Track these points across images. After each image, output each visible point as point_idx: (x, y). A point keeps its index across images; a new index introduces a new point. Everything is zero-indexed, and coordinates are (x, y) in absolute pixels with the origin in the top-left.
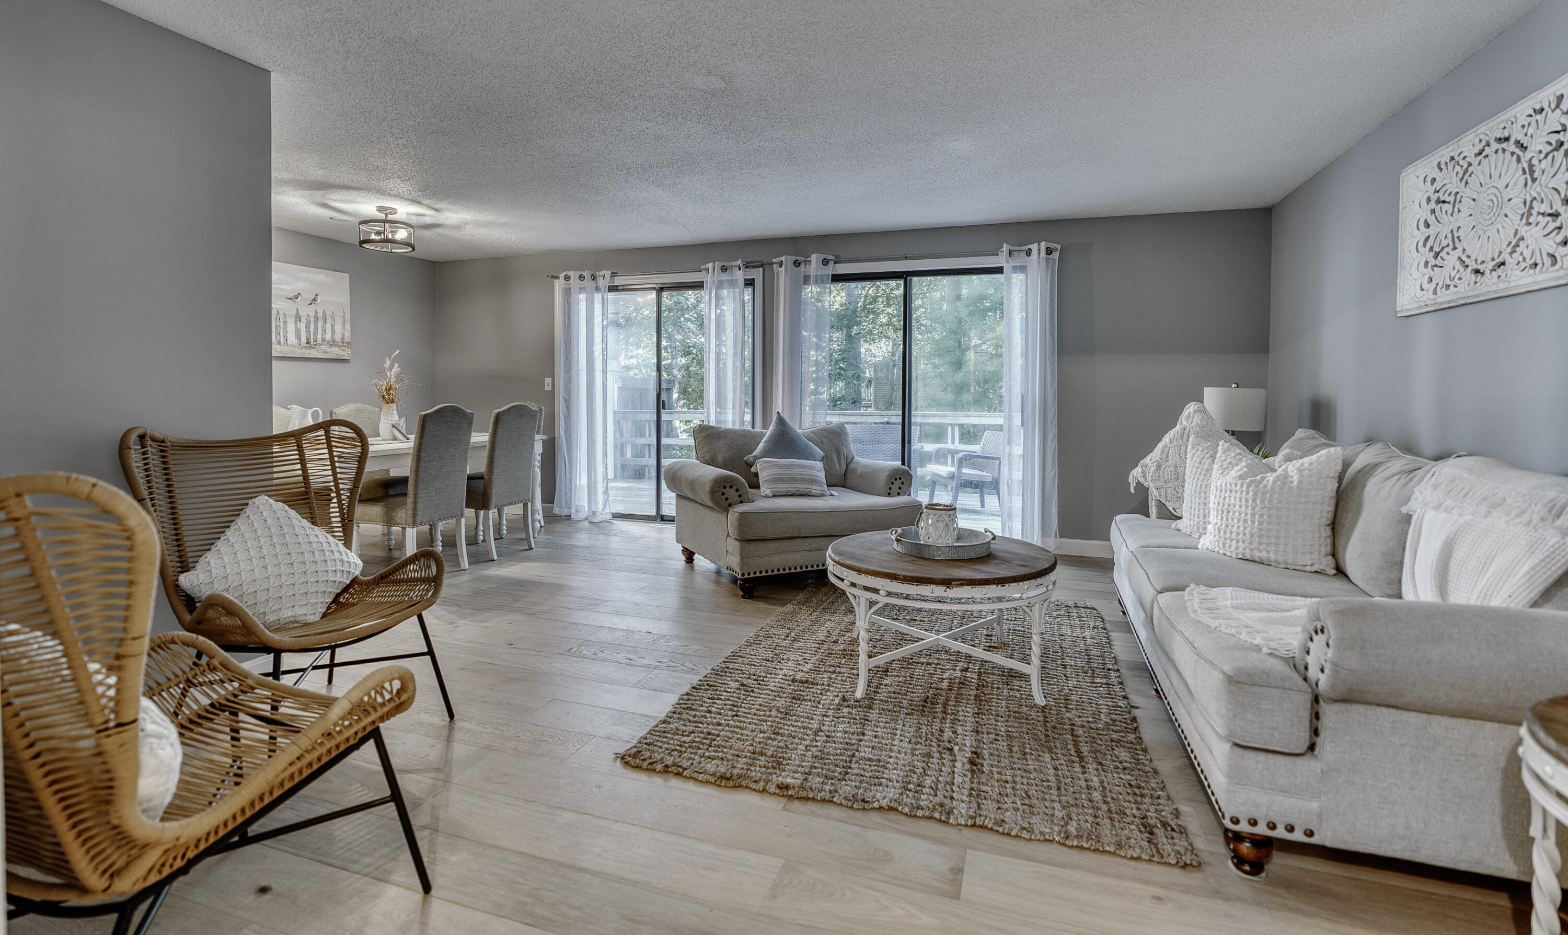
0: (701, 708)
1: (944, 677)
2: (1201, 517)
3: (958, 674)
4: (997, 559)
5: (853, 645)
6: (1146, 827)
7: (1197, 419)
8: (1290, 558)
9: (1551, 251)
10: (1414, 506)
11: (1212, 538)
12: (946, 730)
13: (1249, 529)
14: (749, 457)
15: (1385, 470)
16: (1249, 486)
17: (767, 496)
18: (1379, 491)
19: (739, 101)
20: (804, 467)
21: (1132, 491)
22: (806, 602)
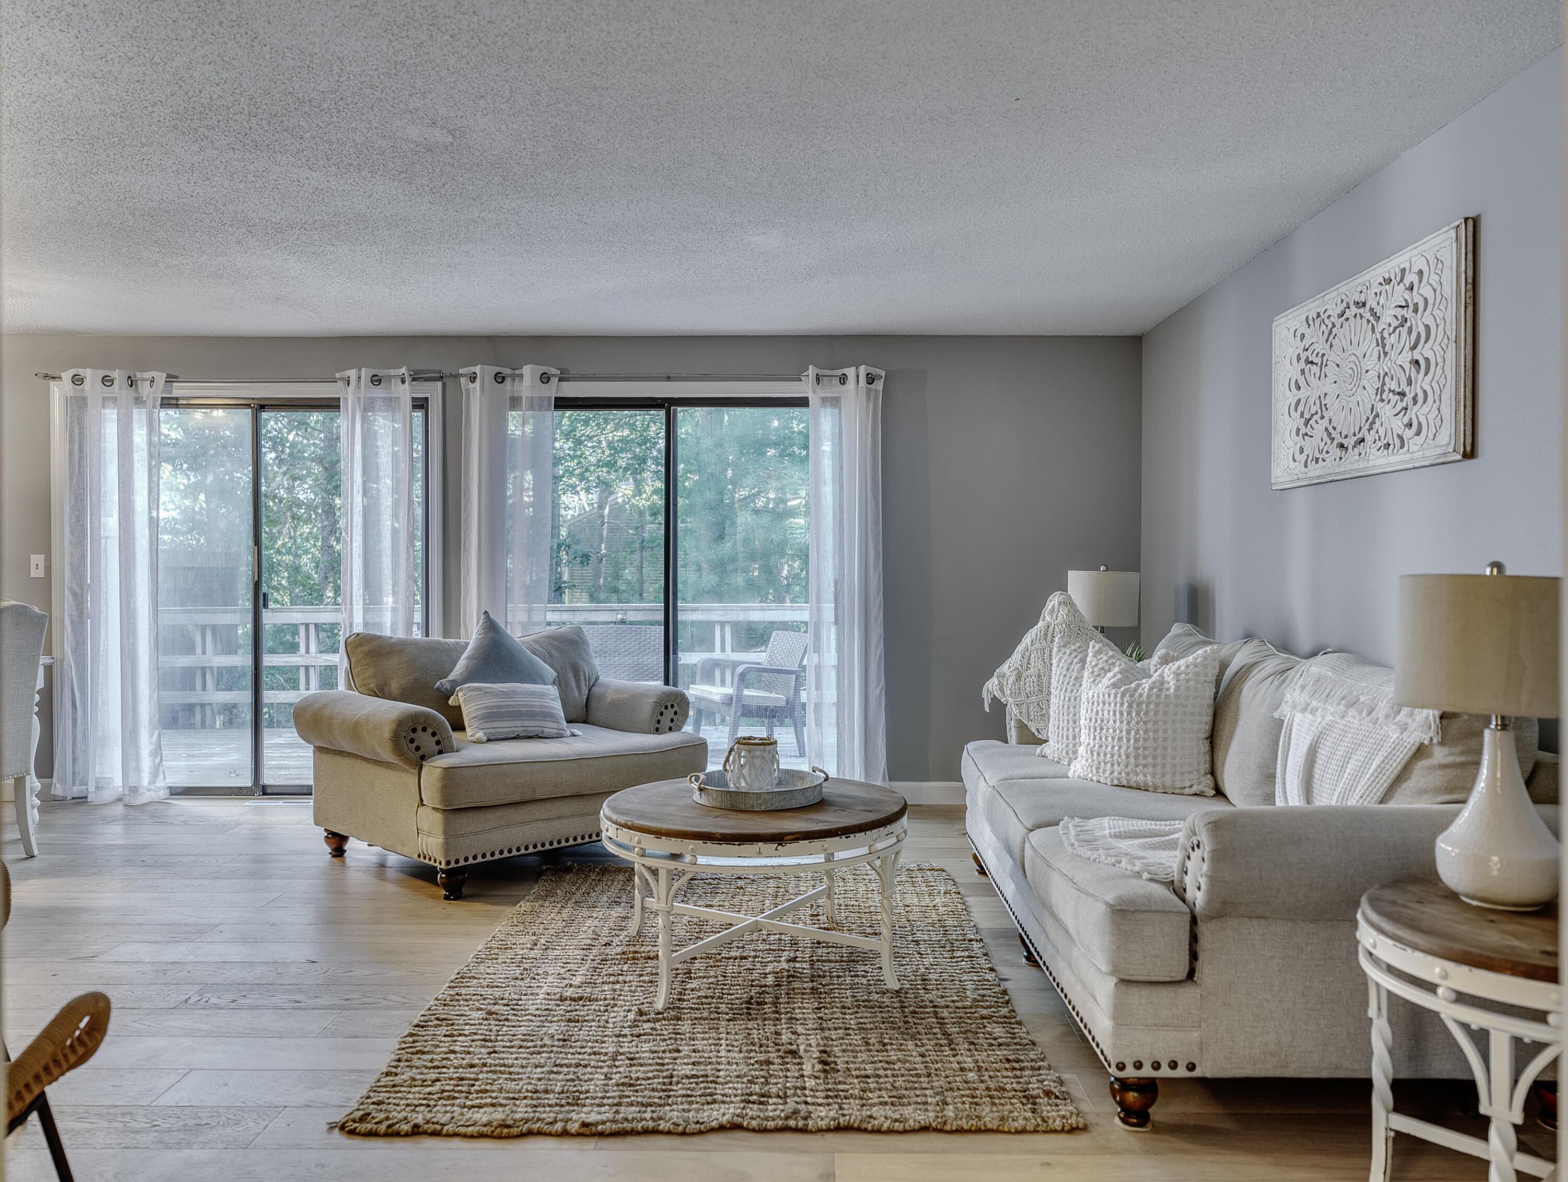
0: (438, 1050)
1: (767, 971)
2: (1071, 738)
3: (785, 965)
4: (834, 806)
5: (634, 945)
6: (1028, 1100)
7: (1063, 612)
8: (1168, 779)
9: (1400, 433)
10: (1285, 710)
11: (1084, 762)
12: (784, 1031)
13: (1124, 748)
14: (444, 683)
15: (1260, 671)
16: (1123, 695)
17: (479, 742)
18: (1255, 695)
19: (466, 161)
20: (533, 694)
21: (987, 709)
22: (547, 895)
